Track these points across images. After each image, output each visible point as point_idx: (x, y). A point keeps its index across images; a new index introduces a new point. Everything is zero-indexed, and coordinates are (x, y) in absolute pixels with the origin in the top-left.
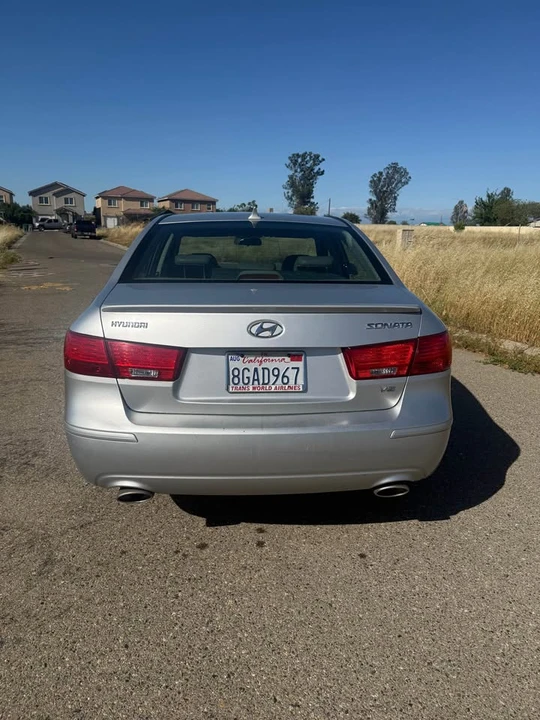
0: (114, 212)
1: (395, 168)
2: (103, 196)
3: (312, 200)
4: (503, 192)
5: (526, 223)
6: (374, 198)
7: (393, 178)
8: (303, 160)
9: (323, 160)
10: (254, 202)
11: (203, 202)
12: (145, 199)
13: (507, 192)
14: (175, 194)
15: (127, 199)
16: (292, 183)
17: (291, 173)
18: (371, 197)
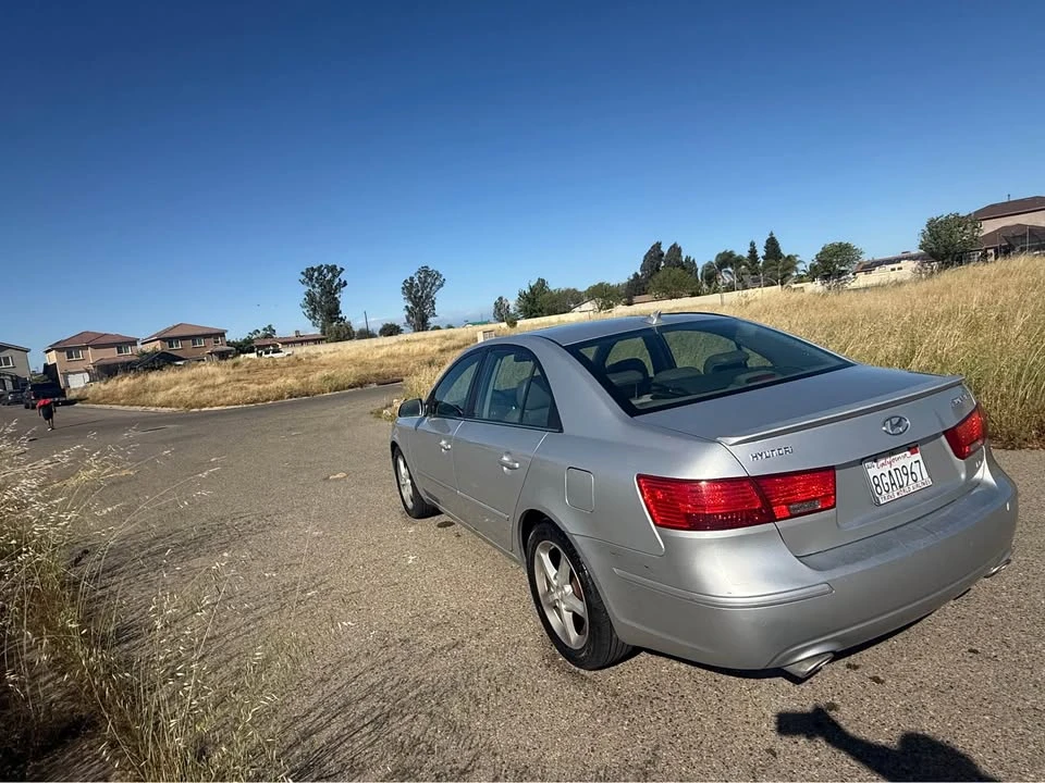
0: (82, 366)
1: (425, 271)
2: (57, 347)
3: (340, 316)
4: (538, 283)
5: (568, 310)
6: (410, 305)
7: (425, 282)
8: (320, 274)
9: (342, 269)
10: (270, 326)
11: (206, 336)
12: (122, 344)
13: (542, 283)
14: (166, 331)
15: (96, 347)
16: (311, 300)
17: (306, 289)
18: (406, 304)
